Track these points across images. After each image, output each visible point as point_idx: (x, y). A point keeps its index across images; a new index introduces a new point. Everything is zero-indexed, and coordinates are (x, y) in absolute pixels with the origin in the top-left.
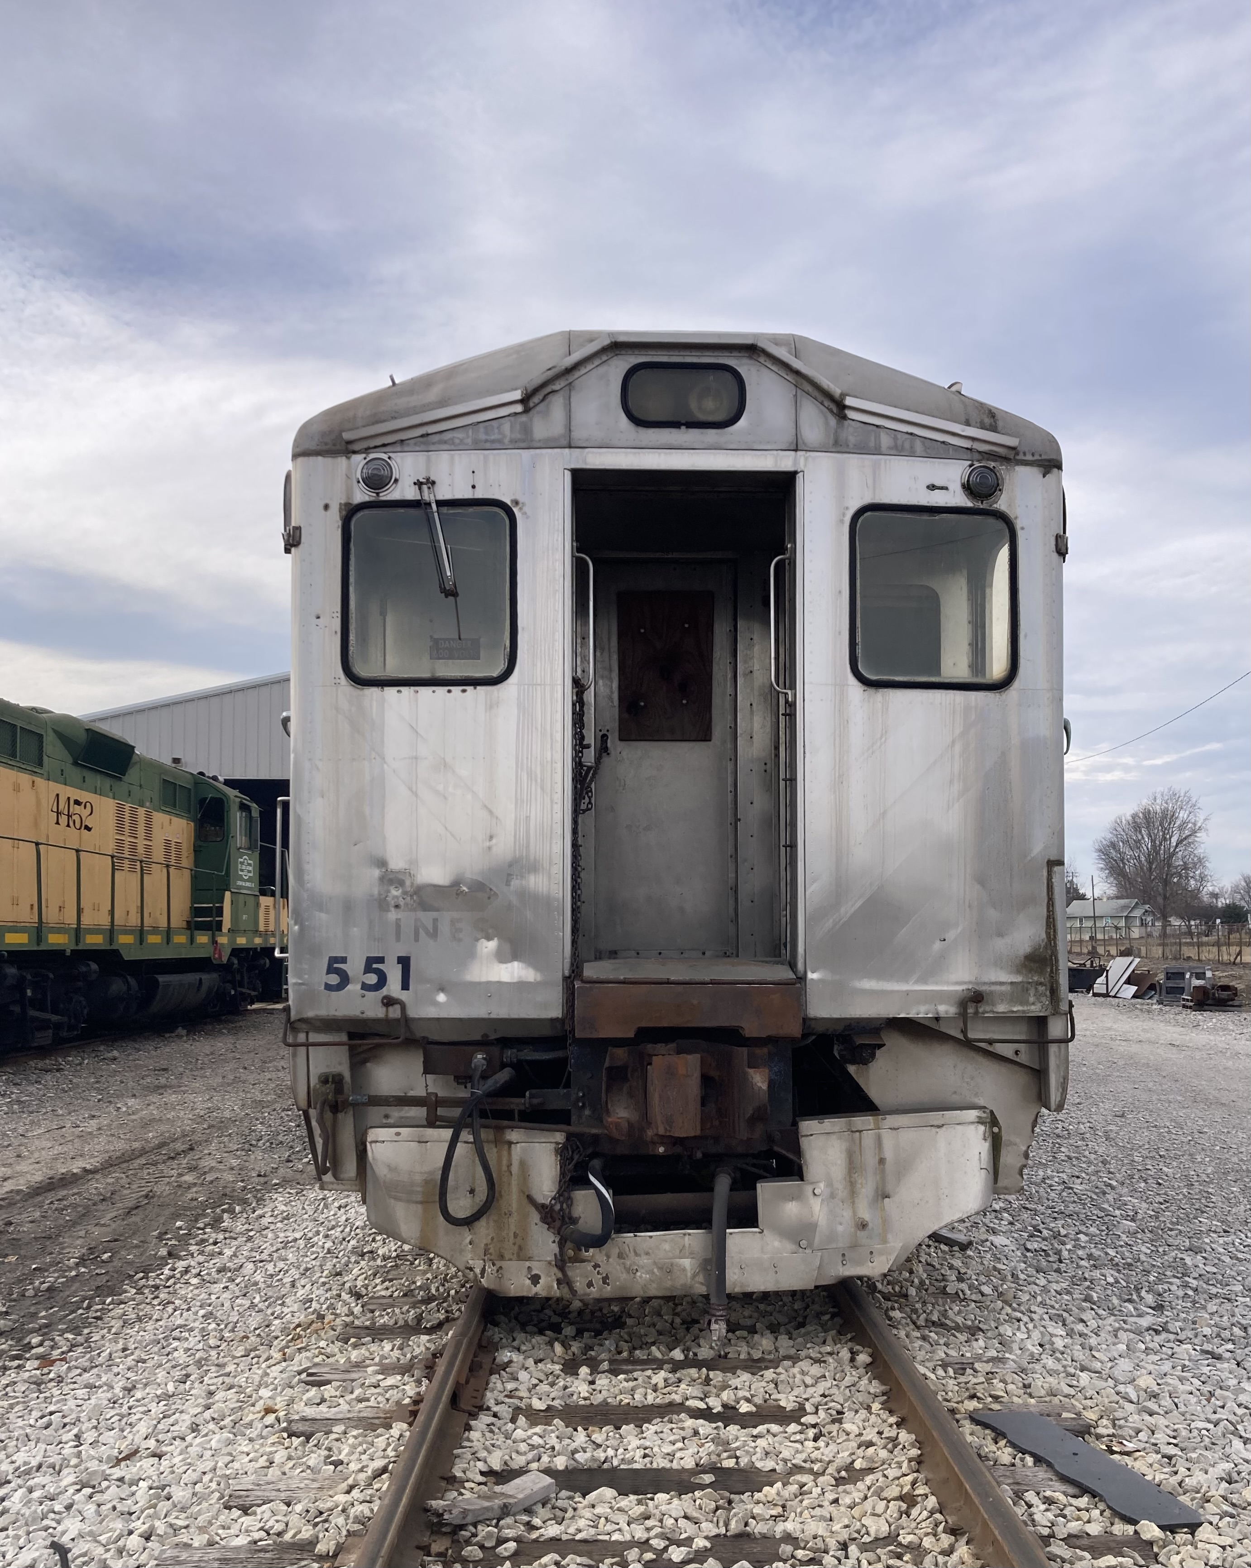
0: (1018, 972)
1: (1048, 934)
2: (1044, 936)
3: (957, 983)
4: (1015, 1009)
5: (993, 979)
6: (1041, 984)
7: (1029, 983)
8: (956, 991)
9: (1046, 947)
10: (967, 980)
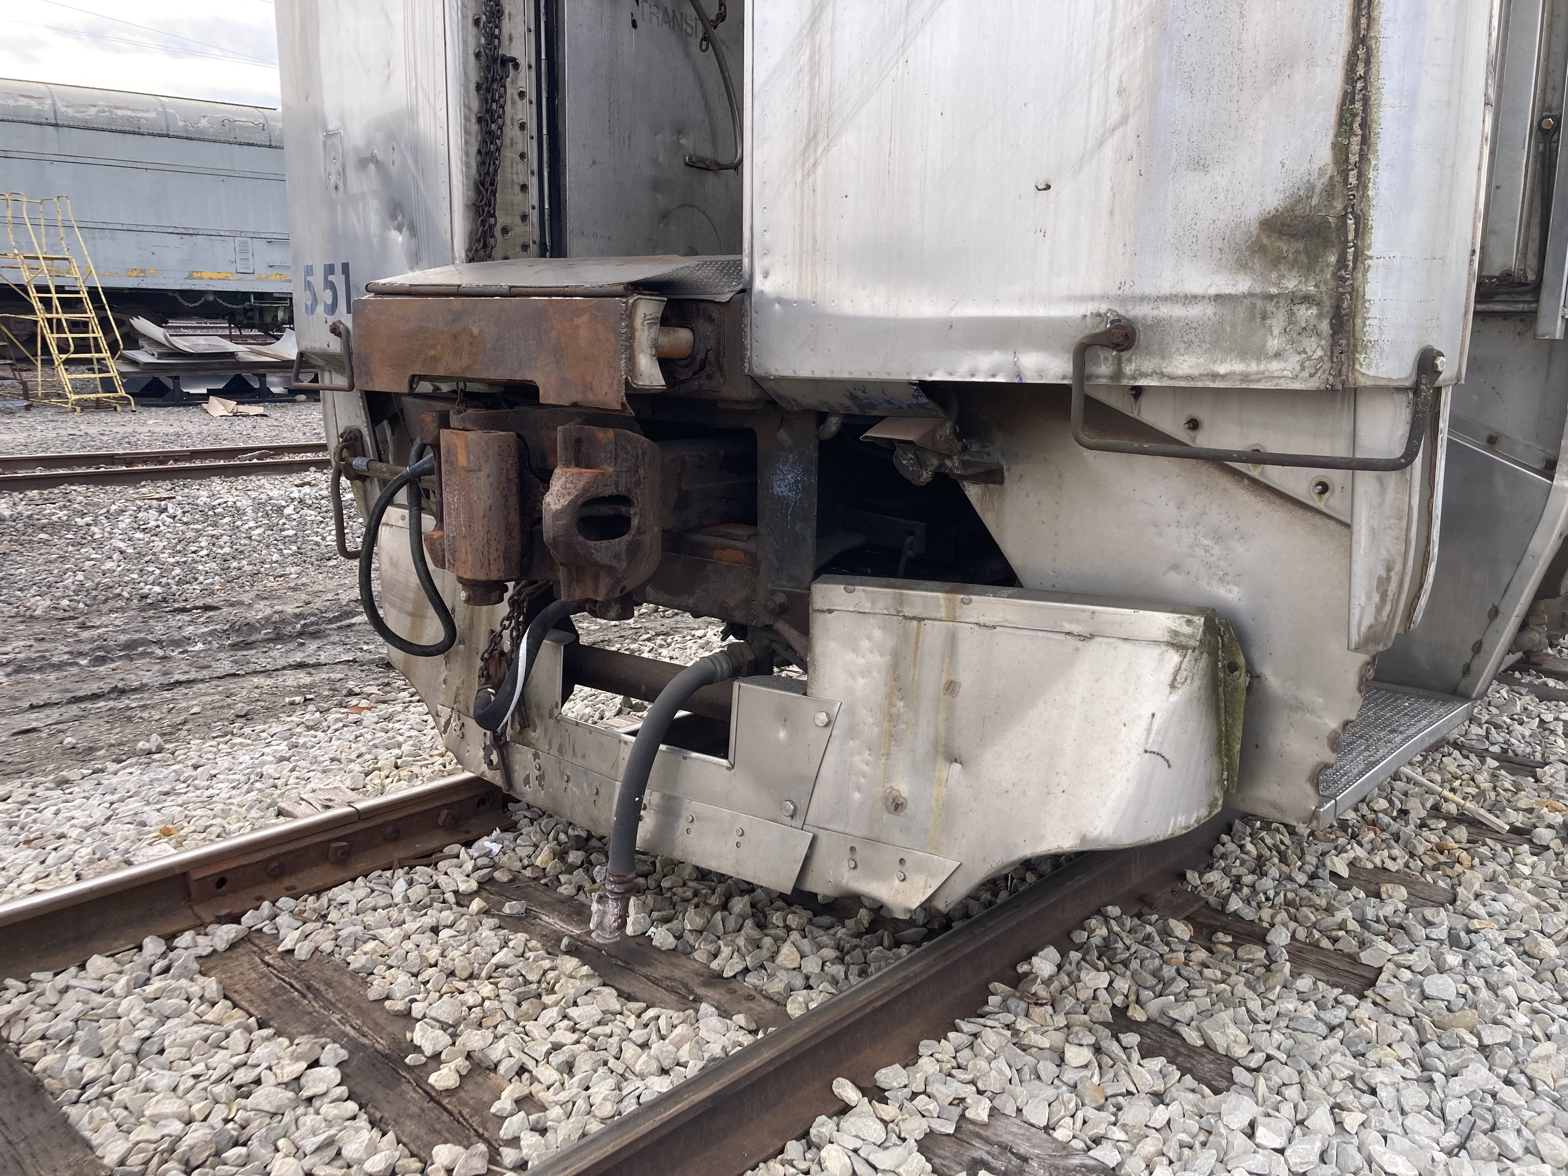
0: (1242, 266)
1: (1341, 152)
2: (1325, 155)
3: (1070, 299)
4: (1222, 369)
5: (1166, 288)
6: (1307, 299)
7: (1271, 297)
8: (1065, 320)
9: (1329, 192)
10: (1097, 290)
